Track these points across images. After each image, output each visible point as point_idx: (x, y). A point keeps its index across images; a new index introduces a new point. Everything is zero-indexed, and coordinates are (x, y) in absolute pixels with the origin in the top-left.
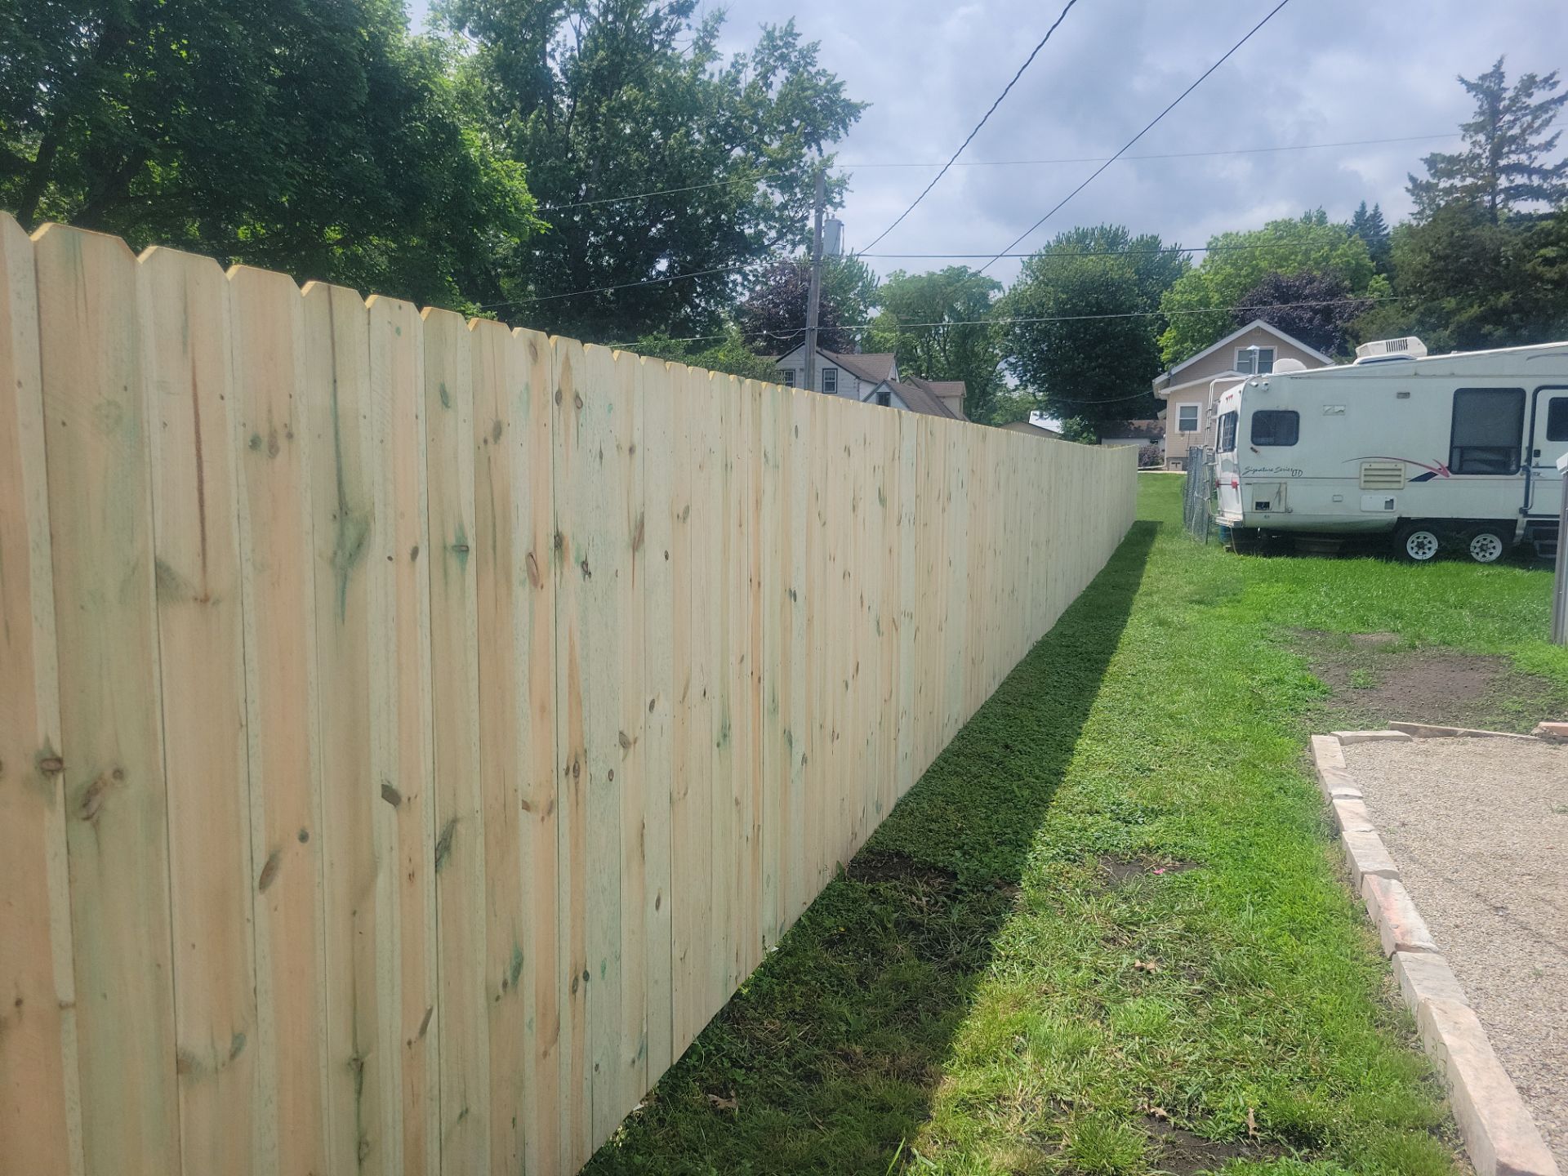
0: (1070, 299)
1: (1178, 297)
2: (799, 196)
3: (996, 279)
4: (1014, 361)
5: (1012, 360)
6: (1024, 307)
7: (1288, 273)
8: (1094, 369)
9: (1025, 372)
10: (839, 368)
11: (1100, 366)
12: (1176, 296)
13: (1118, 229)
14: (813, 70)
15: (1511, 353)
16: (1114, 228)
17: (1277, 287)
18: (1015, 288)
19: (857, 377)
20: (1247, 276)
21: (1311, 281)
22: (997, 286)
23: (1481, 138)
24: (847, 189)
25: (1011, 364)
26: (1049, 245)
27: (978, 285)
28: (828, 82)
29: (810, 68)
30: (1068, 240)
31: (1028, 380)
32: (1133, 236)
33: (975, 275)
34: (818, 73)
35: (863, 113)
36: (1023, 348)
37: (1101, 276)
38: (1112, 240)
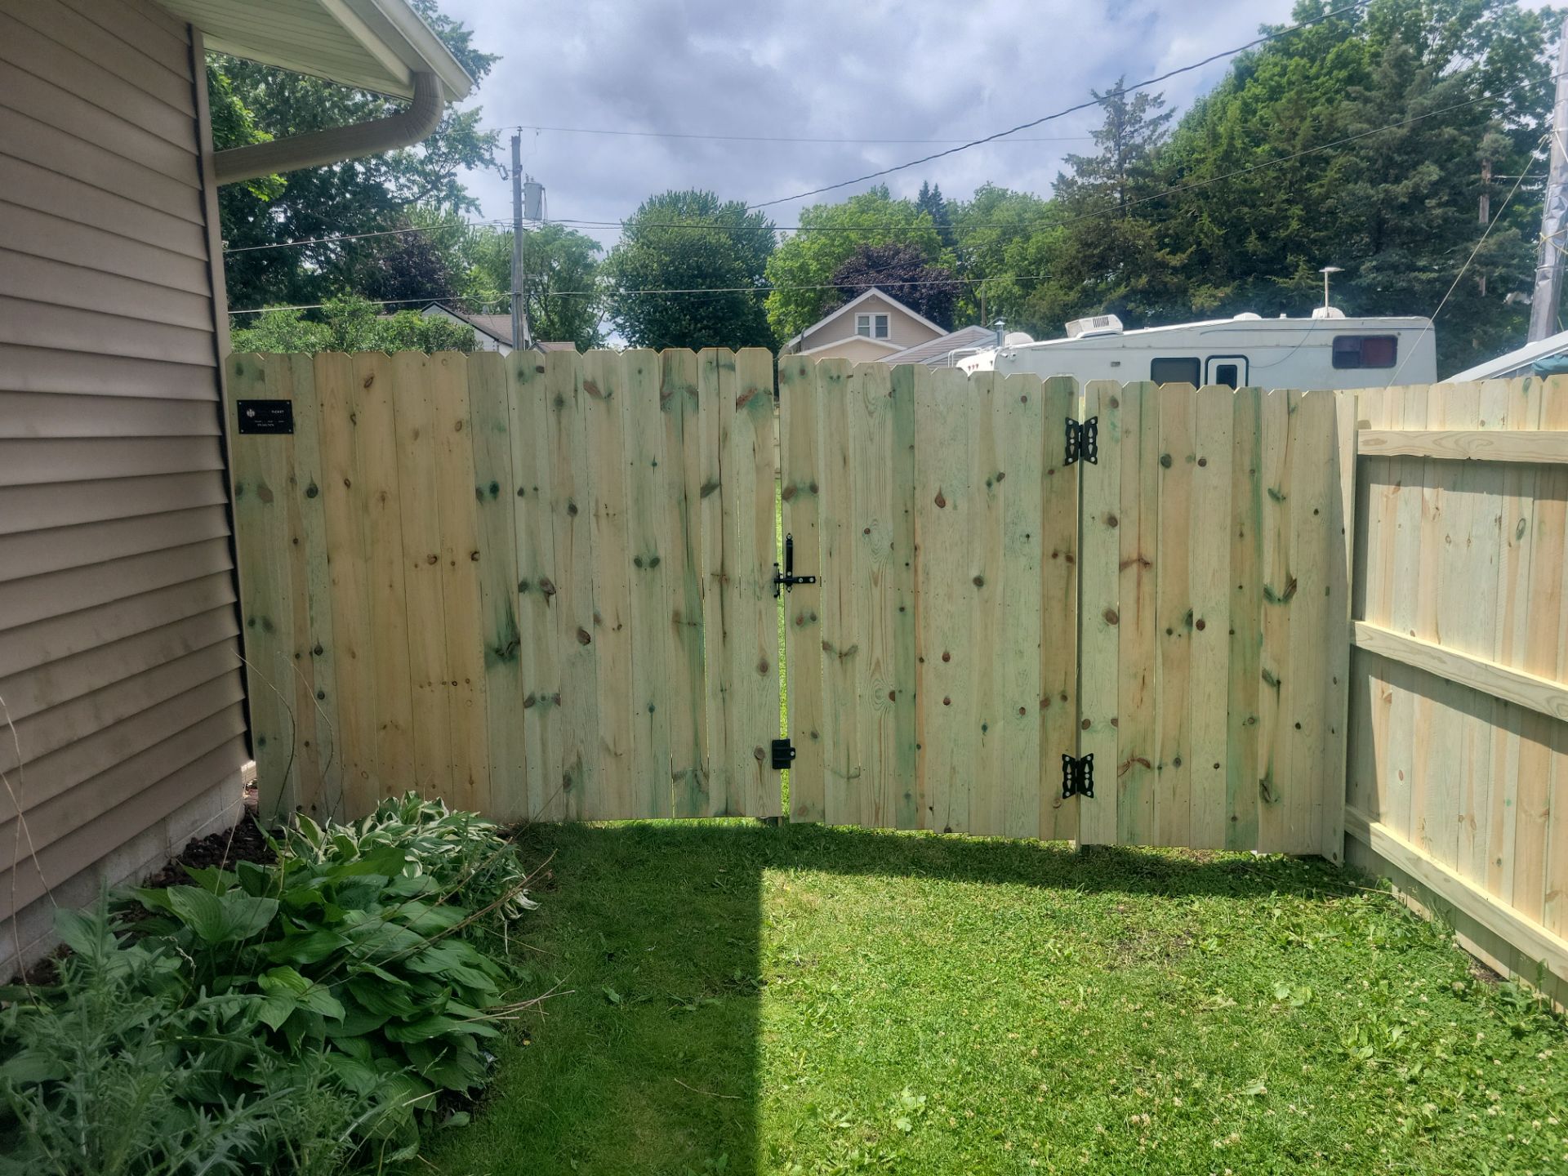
0: (672, 262)
1: (781, 263)
2: (444, 150)
3: (595, 239)
4: (621, 322)
5: (619, 320)
6: (628, 268)
7: (876, 243)
8: (700, 330)
9: (634, 333)
10: (476, 331)
11: (705, 327)
12: (776, 263)
13: (707, 195)
14: (434, 16)
15: (1189, 329)
16: (704, 194)
17: (869, 257)
18: (617, 249)
19: (496, 340)
20: (841, 245)
21: (897, 252)
22: (596, 246)
23: (1111, 144)
24: (497, 146)
25: (618, 325)
26: (642, 208)
27: (578, 246)
28: (453, 30)
29: (430, 13)
30: (661, 203)
31: (637, 341)
32: (723, 201)
33: (571, 234)
34: (439, 18)
35: (493, 67)
36: (631, 309)
37: (699, 240)
38: (703, 205)
